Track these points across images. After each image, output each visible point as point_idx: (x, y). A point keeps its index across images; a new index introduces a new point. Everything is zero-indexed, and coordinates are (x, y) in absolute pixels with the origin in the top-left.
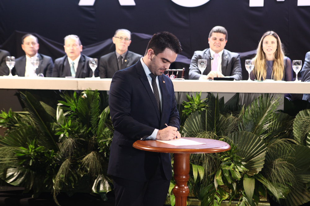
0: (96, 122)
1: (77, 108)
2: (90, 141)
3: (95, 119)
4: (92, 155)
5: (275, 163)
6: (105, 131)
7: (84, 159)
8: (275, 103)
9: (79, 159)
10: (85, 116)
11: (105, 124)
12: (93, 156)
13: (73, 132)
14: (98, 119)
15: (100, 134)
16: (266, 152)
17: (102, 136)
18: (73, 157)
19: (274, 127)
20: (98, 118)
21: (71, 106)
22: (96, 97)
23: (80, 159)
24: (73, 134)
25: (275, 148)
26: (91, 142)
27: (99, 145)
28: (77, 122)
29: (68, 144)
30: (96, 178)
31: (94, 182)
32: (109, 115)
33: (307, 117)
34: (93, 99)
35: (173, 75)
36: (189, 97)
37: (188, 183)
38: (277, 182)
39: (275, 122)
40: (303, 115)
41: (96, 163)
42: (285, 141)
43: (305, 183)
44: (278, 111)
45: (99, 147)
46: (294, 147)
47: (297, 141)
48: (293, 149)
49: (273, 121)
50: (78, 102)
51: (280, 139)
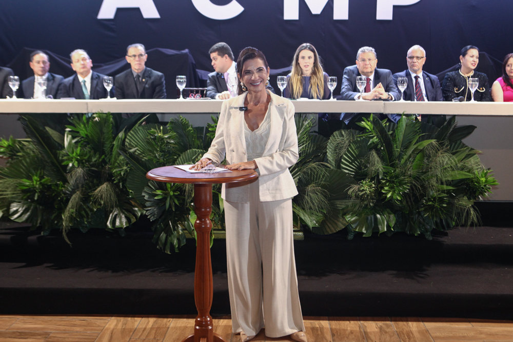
0: (110, 148)
1: (88, 133)
3: (109, 146)
5: (308, 189)
6: (120, 159)
7: (96, 191)
8: (308, 124)
9: (92, 191)
10: (96, 142)
11: (120, 151)
12: (106, 187)
13: (83, 161)
14: (112, 146)
15: (115, 162)
16: (298, 177)
17: (116, 164)
18: (84, 189)
19: (308, 150)
20: (112, 144)
21: (81, 131)
22: (109, 120)
24: (83, 163)
25: (309, 173)
26: (104, 172)
27: (113, 175)
28: (87, 149)
29: (78, 174)
30: (111, 212)
31: (109, 216)
32: (124, 141)
33: (342, 138)
34: (105, 123)
35: (199, 94)
36: (214, 118)
37: (214, 214)
38: (310, 209)
39: (309, 144)
40: (338, 137)
41: (110, 195)
42: (319, 165)
43: (339, 210)
44: (312, 132)
45: (113, 177)
46: (328, 171)
47: (332, 165)
48: (327, 173)
49: (306, 143)
50: (88, 127)
51: (313, 163)
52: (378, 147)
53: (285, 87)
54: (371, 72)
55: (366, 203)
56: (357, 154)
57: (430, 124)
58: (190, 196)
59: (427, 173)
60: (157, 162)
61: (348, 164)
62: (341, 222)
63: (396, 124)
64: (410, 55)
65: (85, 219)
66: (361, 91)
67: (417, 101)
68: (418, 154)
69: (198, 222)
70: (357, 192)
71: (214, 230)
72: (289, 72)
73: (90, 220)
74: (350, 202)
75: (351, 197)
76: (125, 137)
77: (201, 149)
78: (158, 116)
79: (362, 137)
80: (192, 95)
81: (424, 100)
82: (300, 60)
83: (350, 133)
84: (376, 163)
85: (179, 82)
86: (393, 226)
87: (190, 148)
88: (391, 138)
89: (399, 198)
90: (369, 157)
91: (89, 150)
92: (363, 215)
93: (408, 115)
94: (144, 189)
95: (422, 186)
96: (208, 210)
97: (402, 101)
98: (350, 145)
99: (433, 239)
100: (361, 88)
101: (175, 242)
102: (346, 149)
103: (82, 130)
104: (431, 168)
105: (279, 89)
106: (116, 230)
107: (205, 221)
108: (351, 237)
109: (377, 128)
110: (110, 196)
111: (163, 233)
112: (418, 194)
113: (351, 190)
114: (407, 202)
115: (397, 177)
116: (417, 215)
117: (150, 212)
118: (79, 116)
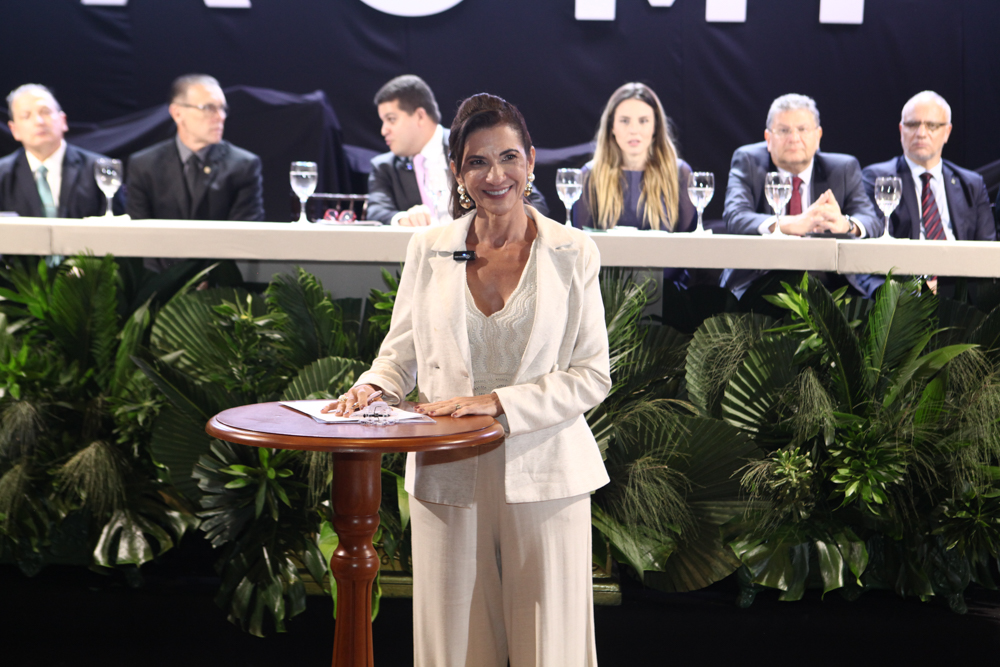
0: (108, 351)
1: (50, 309)
2: (88, 410)
3: (106, 343)
4: (93, 455)
5: (635, 469)
6: (137, 381)
7: (68, 465)
8: (636, 296)
9: (56, 463)
10: (73, 334)
11: (134, 359)
12: (96, 454)
13: (36, 383)
14: (115, 343)
15: (122, 387)
16: (608, 437)
17: (125, 394)
18: (34, 458)
19: (634, 365)
20: (115, 340)
21: (31, 304)
22: (109, 275)
23: (58, 465)
24: (34, 389)
25: (636, 427)
26: (91, 412)
27: (116, 422)
28: (47, 352)
29: (19, 419)
30: (106, 521)
31: (100, 533)
32: (147, 332)
33: (726, 335)
34: (98, 282)
35: (351, 212)
36: (390, 277)
37: (385, 531)
38: (638, 524)
39: (637, 349)
40: (714, 331)
41: (106, 474)
42: (663, 406)
43: (717, 526)
44: (647, 318)
45: (115, 427)
46: (687, 422)
47: (698, 407)
48: (685, 428)
49: (630, 348)
50: (52, 293)
51: (649, 400)
52: (822, 362)
53: (577, 196)
54: (805, 162)
55: (787, 509)
56: (766, 377)
57: (963, 303)
58: (320, 481)
59: (954, 435)
60: (236, 389)
61: (742, 404)
62: (720, 559)
63: (871, 302)
64: (909, 119)
65: (35, 541)
66: (776, 211)
67: (927, 238)
68: (929, 381)
69: (341, 553)
70: (764, 480)
71: (383, 573)
72: (588, 157)
73: (47, 543)
74: (745, 506)
75: (749, 494)
76: (152, 322)
77: (353, 356)
78: (242, 268)
79: (779, 333)
80: (332, 214)
81: (945, 238)
82: (619, 128)
83: (746, 324)
84: (816, 405)
85: (299, 178)
86: (861, 573)
87: (324, 355)
88: (858, 339)
89: (878, 499)
90: (797, 388)
91: (52, 352)
92: (780, 542)
93: (902, 279)
94: (197, 460)
95: (941, 468)
96: (370, 522)
97: (887, 239)
98: (746, 355)
99: (969, 611)
100: (779, 203)
101: (278, 605)
102: (735, 366)
103: (35, 300)
104: (964, 420)
105: (562, 203)
106: (119, 572)
107: (361, 552)
108: (746, 600)
109: (820, 310)
110: (106, 480)
111: (245, 579)
112: (928, 490)
113: (750, 474)
114: (899, 510)
115: (872, 442)
116: (926, 546)
117: (211, 523)
118: (29, 262)
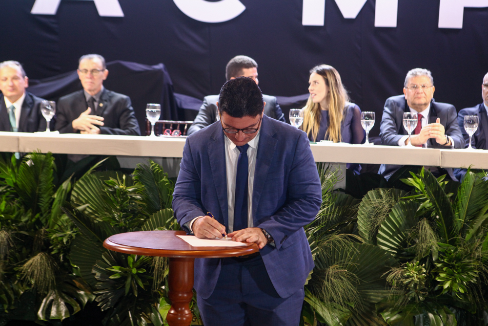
0: (48, 204)
1: (17, 181)
2: (36, 236)
3: (47, 200)
4: (39, 260)
5: (329, 272)
6: (63, 220)
7: (25, 265)
8: (331, 178)
9: (19, 264)
10: (29, 195)
11: (62, 208)
12: (41, 260)
13: (9, 221)
14: (52, 200)
15: (55, 223)
16: (315, 254)
17: (56, 227)
18: (7, 261)
19: (330, 215)
20: (51, 198)
21: (7, 178)
22: (49, 163)
23: (19, 266)
24: (8, 224)
25: (330, 249)
26: (38, 237)
27: (51, 242)
28: (15, 204)
30: (45, 295)
31: (41, 302)
32: (69, 194)
33: (379, 200)
34: (43, 168)
35: (178, 131)
38: (330, 301)
39: (332, 206)
40: (373, 198)
41: (46, 271)
42: (345, 238)
43: (373, 304)
44: (337, 190)
45: (51, 245)
46: (358, 247)
47: (364, 239)
48: (357, 250)
49: (328, 206)
50: (18, 173)
51: (338, 234)
52: (432, 216)
54: (426, 104)
55: (412, 295)
56: (401, 223)
58: (160, 275)
60: (116, 225)
61: (388, 238)
62: (375, 322)
64: (486, 82)
65: (6, 306)
69: (172, 312)
70: (400, 279)
73: (12, 307)
74: (389, 293)
75: (391, 286)
76: (72, 189)
78: (120, 160)
79: (409, 199)
80: (168, 132)
83: (391, 194)
84: (428, 238)
87: (164, 208)
88: (451, 203)
89: (462, 291)
90: (417, 229)
91: (18, 205)
92: (408, 313)
93: (477, 171)
94: (95, 263)
97: (470, 149)
98: (390, 211)
102: (384, 217)
103: (9, 177)
106: (51, 323)
107: (183, 311)
109: (430, 188)
113: (391, 276)
115: (459, 259)
117: (102, 297)
118: (5, 156)
